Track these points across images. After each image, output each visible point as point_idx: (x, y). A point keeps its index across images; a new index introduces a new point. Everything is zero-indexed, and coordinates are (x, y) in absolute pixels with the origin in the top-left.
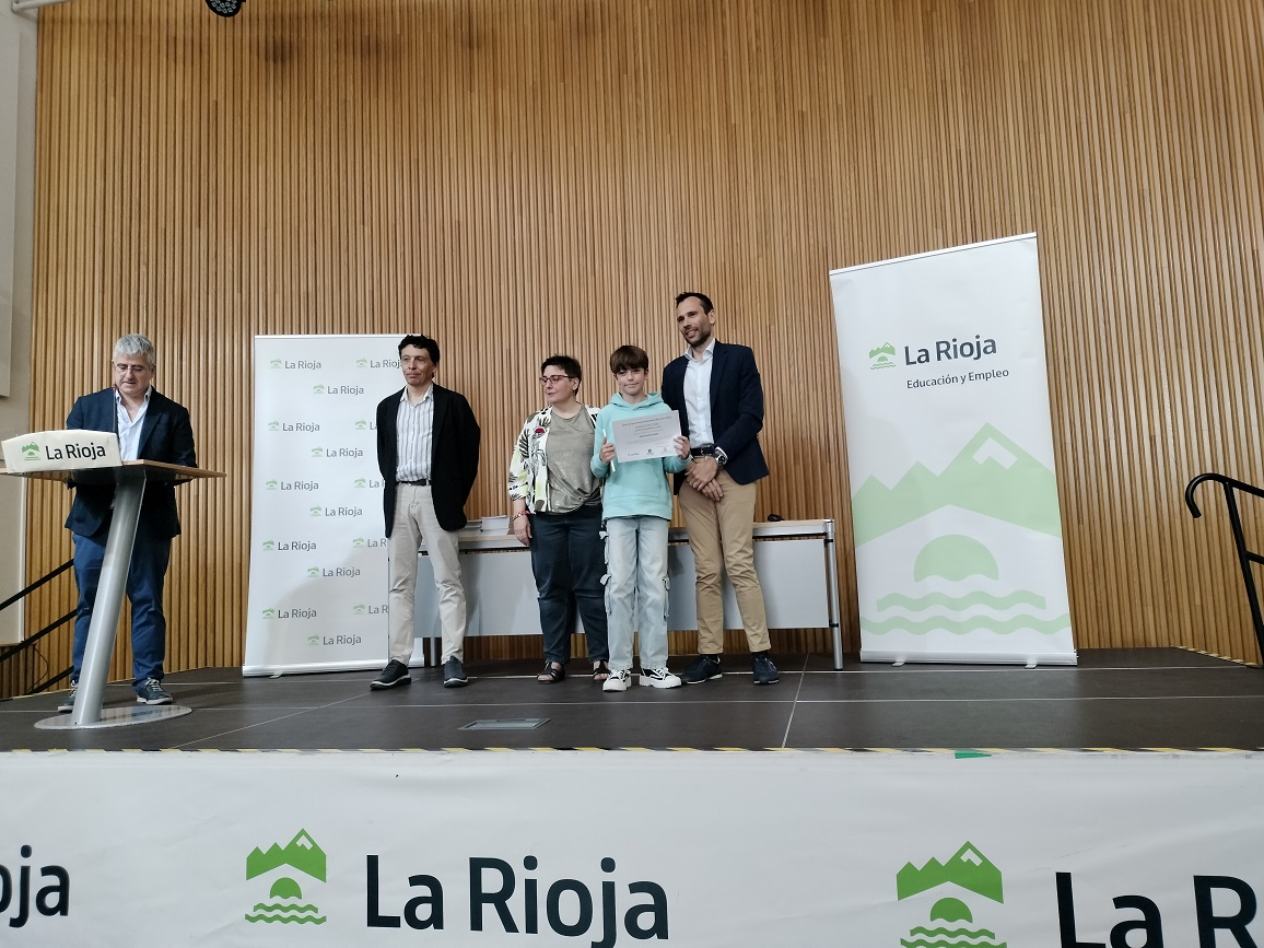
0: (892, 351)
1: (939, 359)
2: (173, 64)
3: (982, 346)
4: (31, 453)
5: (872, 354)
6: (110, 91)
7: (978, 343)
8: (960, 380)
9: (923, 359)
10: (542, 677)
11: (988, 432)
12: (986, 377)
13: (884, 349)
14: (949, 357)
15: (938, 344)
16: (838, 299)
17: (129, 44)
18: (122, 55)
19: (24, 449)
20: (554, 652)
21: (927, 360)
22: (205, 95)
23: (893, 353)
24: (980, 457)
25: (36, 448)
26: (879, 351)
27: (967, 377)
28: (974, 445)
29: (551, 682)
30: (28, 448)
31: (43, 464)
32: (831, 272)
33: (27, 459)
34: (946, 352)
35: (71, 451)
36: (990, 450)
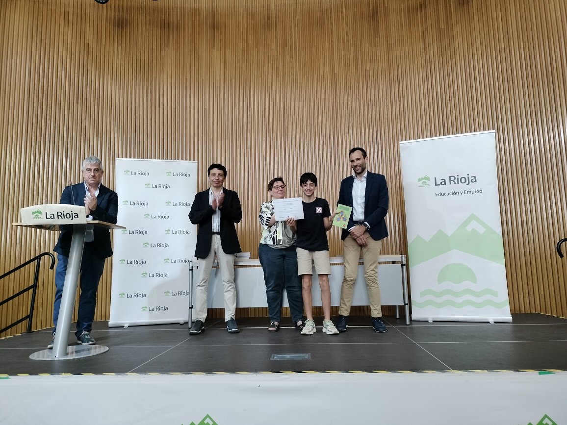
0: (428, 179)
1: (450, 184)
2: (67, 24)
3: (470, 179)
4: (37, 215)
5: (419, 180)
6: (34, 34)
7: (468, 178)
8: (460, 194)
9: (443, 183)
10: (271, 329)
11: (473, 217)
12: (472, 193)
13: (425, 178)
14: (455, 183)
15: (450, 177)
16: (403, 155)
17: (45, 13)
18: (41, 17)
19: (33, 213)
20: (275, 317)
21: (445, 184)
22: (83, 40)
23: (429, 180)
24: (469, 228)
25: (40, 213)
26: (422, 179)
27: (463, 192)
28: (466, 223)
29: (275, 331)
30: (35, 212)
31: (43, 221)
32: (400, 142)
33: (34, 218)
34: (454, 181)
35: (60, 215)
36: (473, 225)
